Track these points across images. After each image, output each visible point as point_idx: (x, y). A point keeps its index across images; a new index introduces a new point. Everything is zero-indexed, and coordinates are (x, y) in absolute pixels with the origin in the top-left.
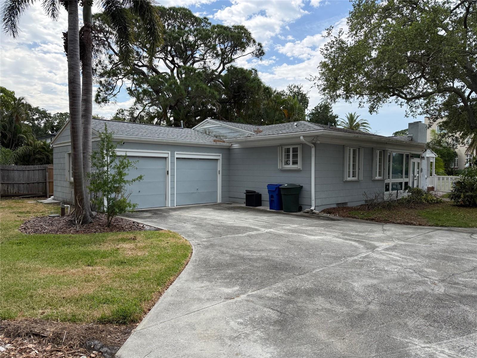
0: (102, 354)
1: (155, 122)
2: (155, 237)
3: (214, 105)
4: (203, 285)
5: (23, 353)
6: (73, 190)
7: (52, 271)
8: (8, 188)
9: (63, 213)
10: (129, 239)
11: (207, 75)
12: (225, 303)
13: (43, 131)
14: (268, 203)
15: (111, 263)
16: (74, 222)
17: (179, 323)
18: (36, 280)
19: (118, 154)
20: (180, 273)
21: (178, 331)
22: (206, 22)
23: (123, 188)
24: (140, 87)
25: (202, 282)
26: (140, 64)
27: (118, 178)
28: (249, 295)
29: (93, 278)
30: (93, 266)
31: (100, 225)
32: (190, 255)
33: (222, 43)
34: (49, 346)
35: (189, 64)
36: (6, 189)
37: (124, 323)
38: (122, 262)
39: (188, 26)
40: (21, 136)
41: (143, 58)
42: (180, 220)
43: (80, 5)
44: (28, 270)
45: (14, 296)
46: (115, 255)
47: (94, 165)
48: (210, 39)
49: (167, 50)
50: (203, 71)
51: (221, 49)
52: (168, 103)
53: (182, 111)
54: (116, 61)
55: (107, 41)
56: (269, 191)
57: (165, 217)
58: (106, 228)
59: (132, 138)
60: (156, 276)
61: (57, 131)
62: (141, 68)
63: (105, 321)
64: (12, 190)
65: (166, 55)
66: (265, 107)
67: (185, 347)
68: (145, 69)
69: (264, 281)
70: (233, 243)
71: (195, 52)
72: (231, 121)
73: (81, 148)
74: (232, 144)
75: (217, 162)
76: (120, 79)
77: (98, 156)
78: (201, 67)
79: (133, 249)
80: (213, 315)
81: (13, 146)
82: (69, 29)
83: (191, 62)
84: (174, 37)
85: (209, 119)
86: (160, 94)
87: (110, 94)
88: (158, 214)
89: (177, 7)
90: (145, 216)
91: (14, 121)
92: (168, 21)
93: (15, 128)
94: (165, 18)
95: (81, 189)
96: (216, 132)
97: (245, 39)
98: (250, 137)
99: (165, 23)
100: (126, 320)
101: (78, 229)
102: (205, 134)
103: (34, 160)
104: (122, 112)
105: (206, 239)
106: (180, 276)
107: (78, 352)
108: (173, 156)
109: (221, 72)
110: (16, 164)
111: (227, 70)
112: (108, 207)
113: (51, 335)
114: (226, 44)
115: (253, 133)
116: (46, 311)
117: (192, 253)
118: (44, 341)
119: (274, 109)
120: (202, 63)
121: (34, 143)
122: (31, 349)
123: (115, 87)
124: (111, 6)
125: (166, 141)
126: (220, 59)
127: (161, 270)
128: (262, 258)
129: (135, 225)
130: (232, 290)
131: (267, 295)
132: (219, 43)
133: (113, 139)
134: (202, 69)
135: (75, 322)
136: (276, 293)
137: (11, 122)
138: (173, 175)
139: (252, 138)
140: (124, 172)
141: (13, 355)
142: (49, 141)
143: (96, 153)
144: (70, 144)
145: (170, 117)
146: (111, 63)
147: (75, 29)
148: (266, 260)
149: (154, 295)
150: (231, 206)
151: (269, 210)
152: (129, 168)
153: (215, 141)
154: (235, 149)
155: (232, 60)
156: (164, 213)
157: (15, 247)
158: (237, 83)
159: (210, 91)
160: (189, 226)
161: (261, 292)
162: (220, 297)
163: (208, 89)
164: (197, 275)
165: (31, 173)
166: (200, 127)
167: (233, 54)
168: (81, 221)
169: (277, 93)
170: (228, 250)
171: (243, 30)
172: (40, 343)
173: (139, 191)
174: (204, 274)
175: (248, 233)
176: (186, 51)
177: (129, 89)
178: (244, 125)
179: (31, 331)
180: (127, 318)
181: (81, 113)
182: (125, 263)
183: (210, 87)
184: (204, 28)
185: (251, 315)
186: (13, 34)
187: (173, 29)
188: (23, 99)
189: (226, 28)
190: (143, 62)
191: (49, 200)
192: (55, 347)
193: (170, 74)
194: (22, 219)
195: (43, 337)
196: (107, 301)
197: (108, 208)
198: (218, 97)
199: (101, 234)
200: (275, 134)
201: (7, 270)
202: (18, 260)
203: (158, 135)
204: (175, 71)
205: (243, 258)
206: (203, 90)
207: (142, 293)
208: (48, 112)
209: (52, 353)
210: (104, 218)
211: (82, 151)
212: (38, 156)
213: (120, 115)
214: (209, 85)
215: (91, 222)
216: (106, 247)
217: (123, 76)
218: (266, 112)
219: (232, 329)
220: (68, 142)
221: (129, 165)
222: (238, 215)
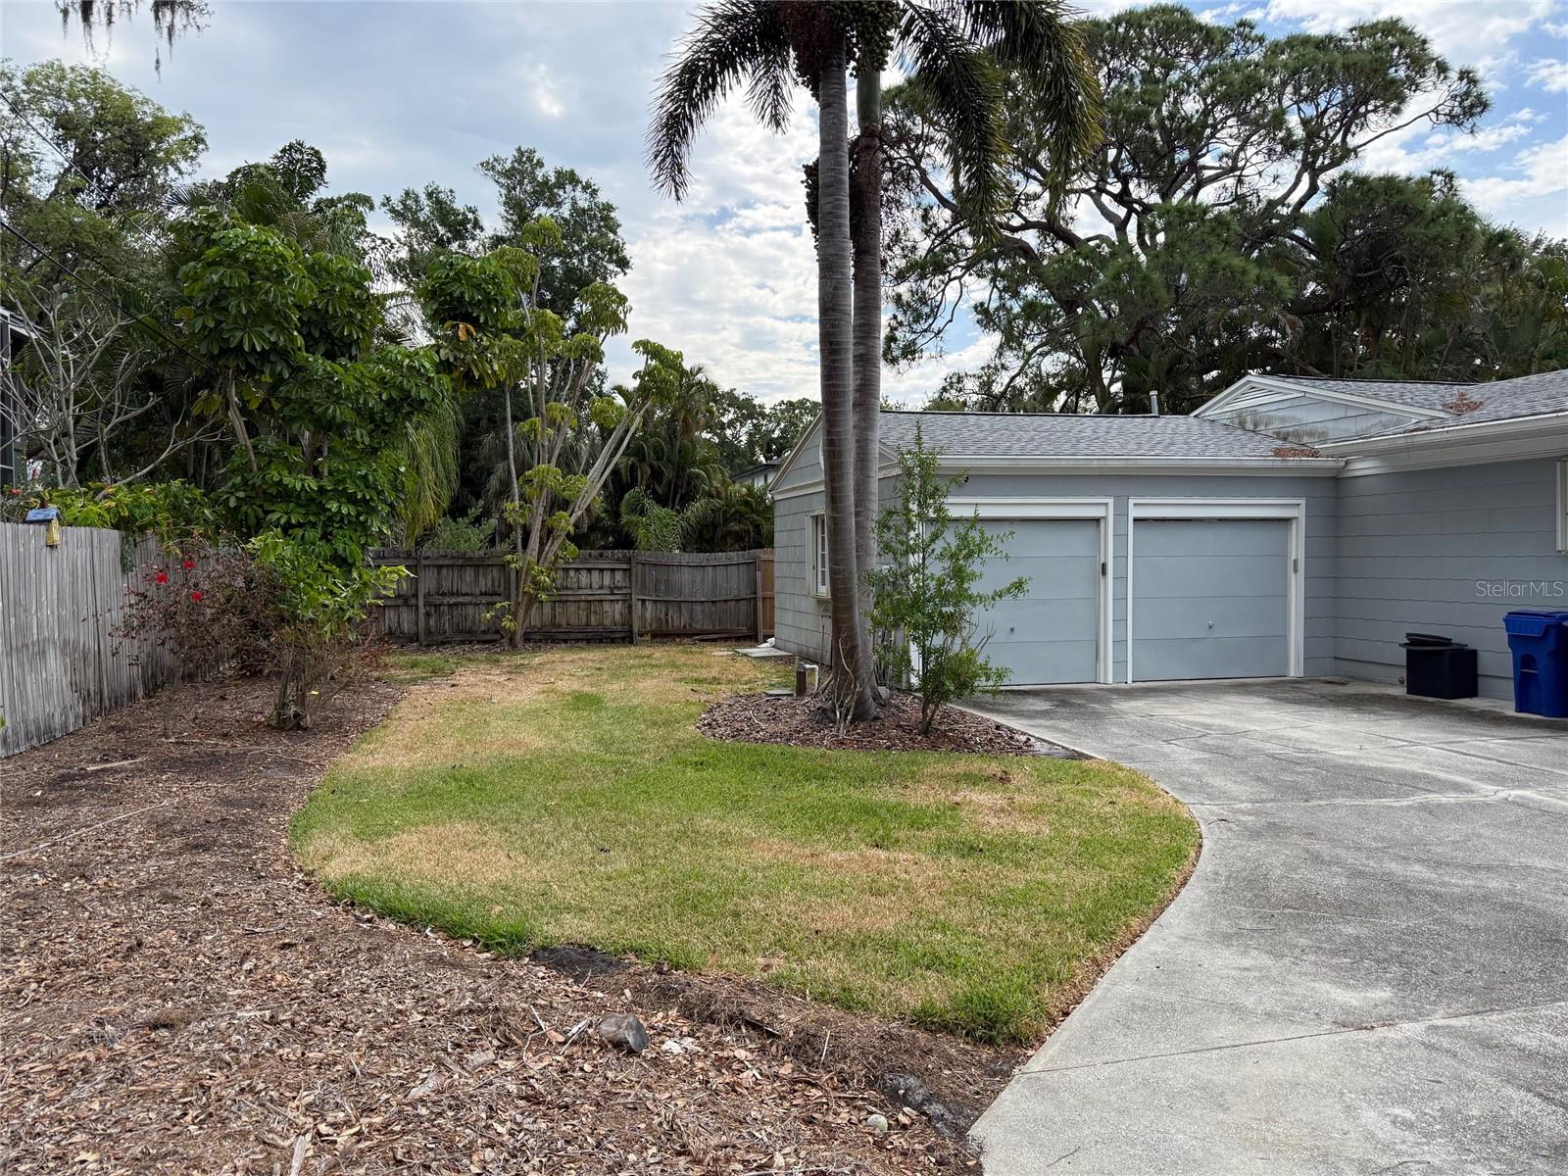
0: (930, 1120)
1: (1057, 405)
2: (1070, 778)
3: (1274, 324)
4: (1246, 962)
5: (724, 1071)
6: (828, 623)
7: (782, 851)
8: (667, 615)
9: (801, 689)
10: (987, 779)
11: (1249, 221)
12: (1337, 1038)
13: (744, 457)
14: (1509, 687)
15: (940, 847)
16: (831, 715)
17: (1170, 1074)
18: (745, 871)
19: (954, 512)
20: (1162, 910)
21: (1164, 1102)
22: (1246, 38)
23: (967, 617)
24: (1016, 295)
25: (1245, 953)
26: (1016, 222)
27: (951, 586)
28: (1436, 1028)
29: (893, 886)
30: (888, 849)
31: (901, 726)
32: (1193, 854)
33: (1306, 99)
34: (787, 1065)
35: (1179, 195)
36: (663, 616)
37: (990, 1042)
38: (972, 848)
39: (1177, 67)
40: (695, 473)
41: (1026, 200)
42: (1150, 732)
43: (851, 75)
44: (725, 841)
45: (696, 906)
46: (950, 822)
47: (887, 547)
48: (1263, 94)
49: (1104, 163)
50: (1233, 212)
51: (1305, 123)
52: (1105, 336)
53: (1153, 357)
54: (943, 225)
55: (918, 166)
56: (1514, 641)
57: (1098, 716)
58: (919, 738)
59: (992, 462)
60: (1083, 906)
61: (779, 453)
62: (1017, 236)
63: (933, 1023)
64: (678, 620)
65: (1102, 180)
66: (1491, 308)
67: (1194, 1161)
68: (1031, 237)
69: (1499, 986)
70: (1360, 830)
71: (1204, 151)
72: (1341, 377)
73: (852, 499)
74: (1347, 462)
75: (1288, 530)
76: (955, 278)
77: (895, 520)
78: (1226, 196)
79: (1002, 810)
80: (1293, 1072)
81: (677, 501)
82: (823, 152)
83: (1188, 186)
84: (1131, 113)
85: (1253, 376)
86: (1080, 310)
87: (925, 331)
88: (1072, 705)
89: (1140, 10)
90: (1031, 708)
91: (679, 433)
92: (1108, 65)
93: (680, 451)
94: (1100, 54)
95: (851, 618)
96: (1283, 419)
97: (1404, 68)
98: (1426, 429)
99: (1097, 74)
100: (994, 1033)
101: (842, 734)
102: (1239, 432)
103: (724, 537)
104: (958, 383)
105: (1249, 805)
106: (1163, 919)
107: (863, 1099)
108: (1121, 513)
109: (1301, 203)
110: (684, 549)
111: (1327, 194)
112: (924, 674)
113: (791, 1034)
114: (1322, 101)
115: (1442, 415)
116: (775, 961)
117: (1201, 846)
118: (774, 1048)
119: (1532, 314)
120: (1230, 182)
121: (726, 491)
122: (742, 1062)
123: (938, 307)
124: (935, 59)
125: (1102, 463)
126: (1300, 155)
127: (1096, 891)
128: (1485, 898)
129: (1002, 736)
130: (1365, 998)
131: (1518, 1039)
132: (1296, 103)
133: (940, 468)
134: (1227, 204)
135: (849, 1008)
136: (1557, 1040)
137: (672, 437)
138: (1120, 579)
139: (1438, 434)
140: (969, 570)
141: (702, 1069)
142: (759, 483)
143: (890, 513)
144: (823, 488)
145: (1112, 381)
146: (927, 232)
147: (837, 151)
148: (1506, 907)
149: (1079, 968)
150: (1341, 690)
151: (1512, 713)
152: (984, 555)
153: (1278, 452)
154: (1361, 479)
155: (1347, 153)
156: (1094, 702)
157: (690, 773)
158: (1366, 235)
159: (1258, 278)
160: (1182, 755)
161: (1493, 1023)
162: (1317, 1014)
163: (1254, 272)
164: (1224, 925)
165: (721, 572)
166: (1221, 407)
167: (1353, 129)
168: (851, 713)
169: (1548, 250)
170: (1343, 853)
171: (1394, 36)
172: (762, 1050)
173: (1012, 630)
174: (1248, 926)
175: (1419, 798)
176: (1173, 150)
177: (981, 309)
178: (1397, 385)
179: (742, 1013)
180: (998, 1026)
181: (851, 396)
182: (981, 850)
183: (1259, 261)
184: (1238, 58)
185: (1450, 1102)
186: (677, 191)
187: (1126, 87)
188: (700, 370)
189: (1324, 43)
190: (1025, 214)
191: (764, 649)
192: (802, 1071)
193: (1114, 238)
194: (703, 698)
195: (771, 1035)
196: (934, 962)
197: (924, 679)
198: (1290, 294)
199: (905, 756)
200: (1544, 410)
201: (675, 834)
202: (699, 808)
203: (1073, 447)
204: (1132, 227)
205: (1404, 891)
206: (1235, 278)
207: (1042, 955)
208: (756, 402)
209: (796, 1088)
210: (911, 708)
211: (853, 510)
212: (734, 527)
213: (953, 391)
214: (1255, 254)
215: (877, 718)
216: (922, 796)
217: (963, 267)
218: (1497, 326)
219: (1370, 1136)
220: (818, 484)
221: (984, 547)
222: (1375, 728)
